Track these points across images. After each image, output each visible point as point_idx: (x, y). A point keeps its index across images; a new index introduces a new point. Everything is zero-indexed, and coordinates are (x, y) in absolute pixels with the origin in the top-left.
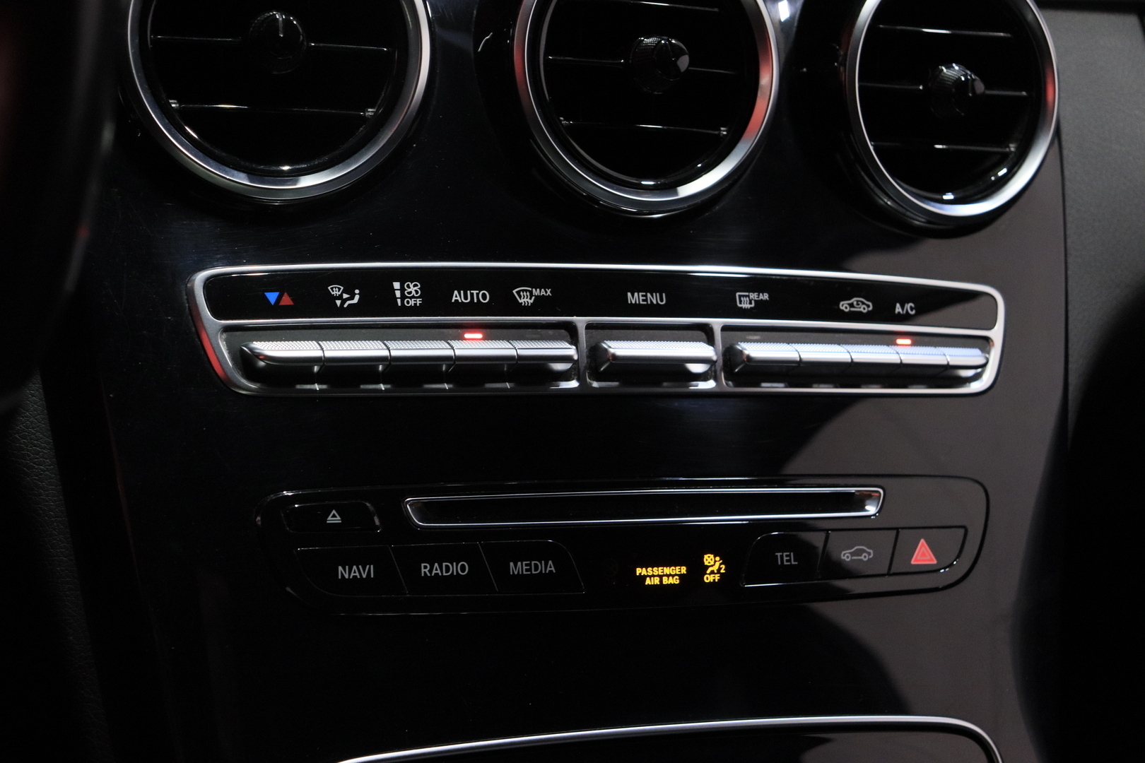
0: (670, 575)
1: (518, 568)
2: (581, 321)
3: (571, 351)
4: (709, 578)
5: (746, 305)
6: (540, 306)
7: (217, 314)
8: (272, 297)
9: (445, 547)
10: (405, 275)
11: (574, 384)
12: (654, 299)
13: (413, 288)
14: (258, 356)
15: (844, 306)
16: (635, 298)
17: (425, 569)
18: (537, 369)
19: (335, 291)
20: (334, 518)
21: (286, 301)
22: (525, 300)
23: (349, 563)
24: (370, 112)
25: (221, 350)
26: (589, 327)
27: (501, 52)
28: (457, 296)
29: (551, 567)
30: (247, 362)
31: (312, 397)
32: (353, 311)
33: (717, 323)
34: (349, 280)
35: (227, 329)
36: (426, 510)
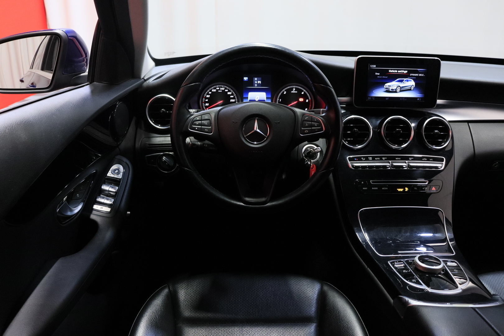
0: (401, 190)
1: (383, 189)
2: (390, 161)
3: (389, 164)
4: (406, 190)
5: (410, 159)
6: (385, 160)
7: (350, 161)
8: (355, 159)
9: (375, 186)
10: (370, 157)
11: (390, 168)
12: (399, 159)
13: (371, 158)
14: (354, 165)
15: (423, 159)
16: (397, 159)
17: (373, 188)
18: (385, 167)
19: (362, 158)
20: (363, 183)
21: (357, 159)
22: (384, 159)
23: (364, 187)
24: (366, 139)
25: (350, 165)
26: (391, 162)
27: (380, 131)
28: (376, 159)
29: (387, 189)
30: (353, 166)
31: (360, 170)
32: (364, 160)
33: (407, 161)
34: (364, 157)
35: (351, 163)
36: (373, 182)
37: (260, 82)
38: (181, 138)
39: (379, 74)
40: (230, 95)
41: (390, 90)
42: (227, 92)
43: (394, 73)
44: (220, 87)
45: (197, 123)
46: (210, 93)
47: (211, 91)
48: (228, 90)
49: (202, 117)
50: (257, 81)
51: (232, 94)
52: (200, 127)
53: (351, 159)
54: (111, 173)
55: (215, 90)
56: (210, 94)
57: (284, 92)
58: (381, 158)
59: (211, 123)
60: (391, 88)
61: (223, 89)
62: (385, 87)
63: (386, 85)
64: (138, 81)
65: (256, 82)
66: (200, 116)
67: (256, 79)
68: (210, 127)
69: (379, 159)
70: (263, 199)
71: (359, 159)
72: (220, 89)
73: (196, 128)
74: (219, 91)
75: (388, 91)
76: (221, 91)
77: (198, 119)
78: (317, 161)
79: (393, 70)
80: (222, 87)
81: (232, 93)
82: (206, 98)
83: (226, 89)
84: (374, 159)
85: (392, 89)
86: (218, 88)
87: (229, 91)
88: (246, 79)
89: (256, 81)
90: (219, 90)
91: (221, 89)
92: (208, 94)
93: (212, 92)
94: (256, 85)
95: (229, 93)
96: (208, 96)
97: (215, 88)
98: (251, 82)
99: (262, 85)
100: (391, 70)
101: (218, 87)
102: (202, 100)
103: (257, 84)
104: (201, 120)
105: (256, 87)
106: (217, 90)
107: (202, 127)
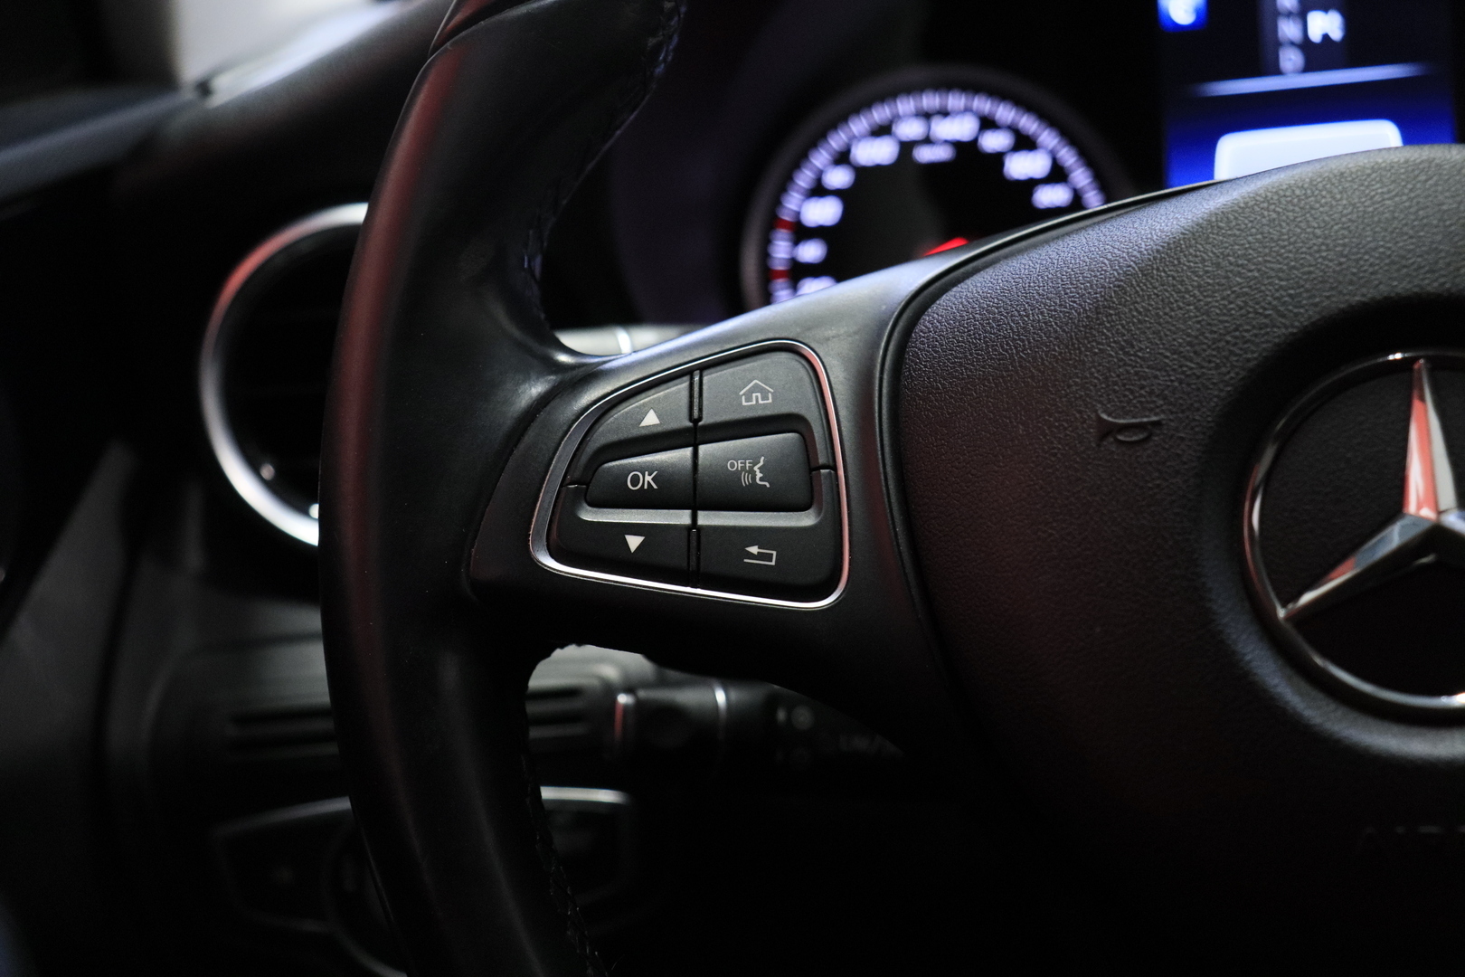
37: (1326, 25)
38: (450, 672)
40: (1031, 184)
42: (1000, 157)
44: (927, 116)
45: (646, 467)
46: (838, 177)
47: (843, 158)
48: (1016, 130)
49: (695, 399)
50: (1304, 23)
51: (1057, 174)
52: (682, 518)
55: (877, 152)
56: (834, 192)
59: (812, 468)
61: (960, 128)
65: (1289, 30)
66: (682, 387)
68: (806, 520)
72: (929, 129)
73: (634, 542)
74: (922, 155)
76: (946, 153)
77: (651, 420)
80: (944, 113)
81: (1054, 159)
82: (801, 233)
83: (987, 123)
86: (910, 129)
87: (1024, 143)
88: (1181, 6)
89: (1289, 14)
90: (927, 141)
91: (942, 129)
92: (819, 191)
93: (862, 173)
94: (1291, 59)
95: (1022, 166)
96: (824, 212)
97: (882, 131)
98: (1235, 34)
99: (1351, 49)
101: (914, 114)
102: (765, 255)
103: (1305, 45)
104: (695, 434)
105: (1292, 75)
106: (906, 147)
107: (706, 519)
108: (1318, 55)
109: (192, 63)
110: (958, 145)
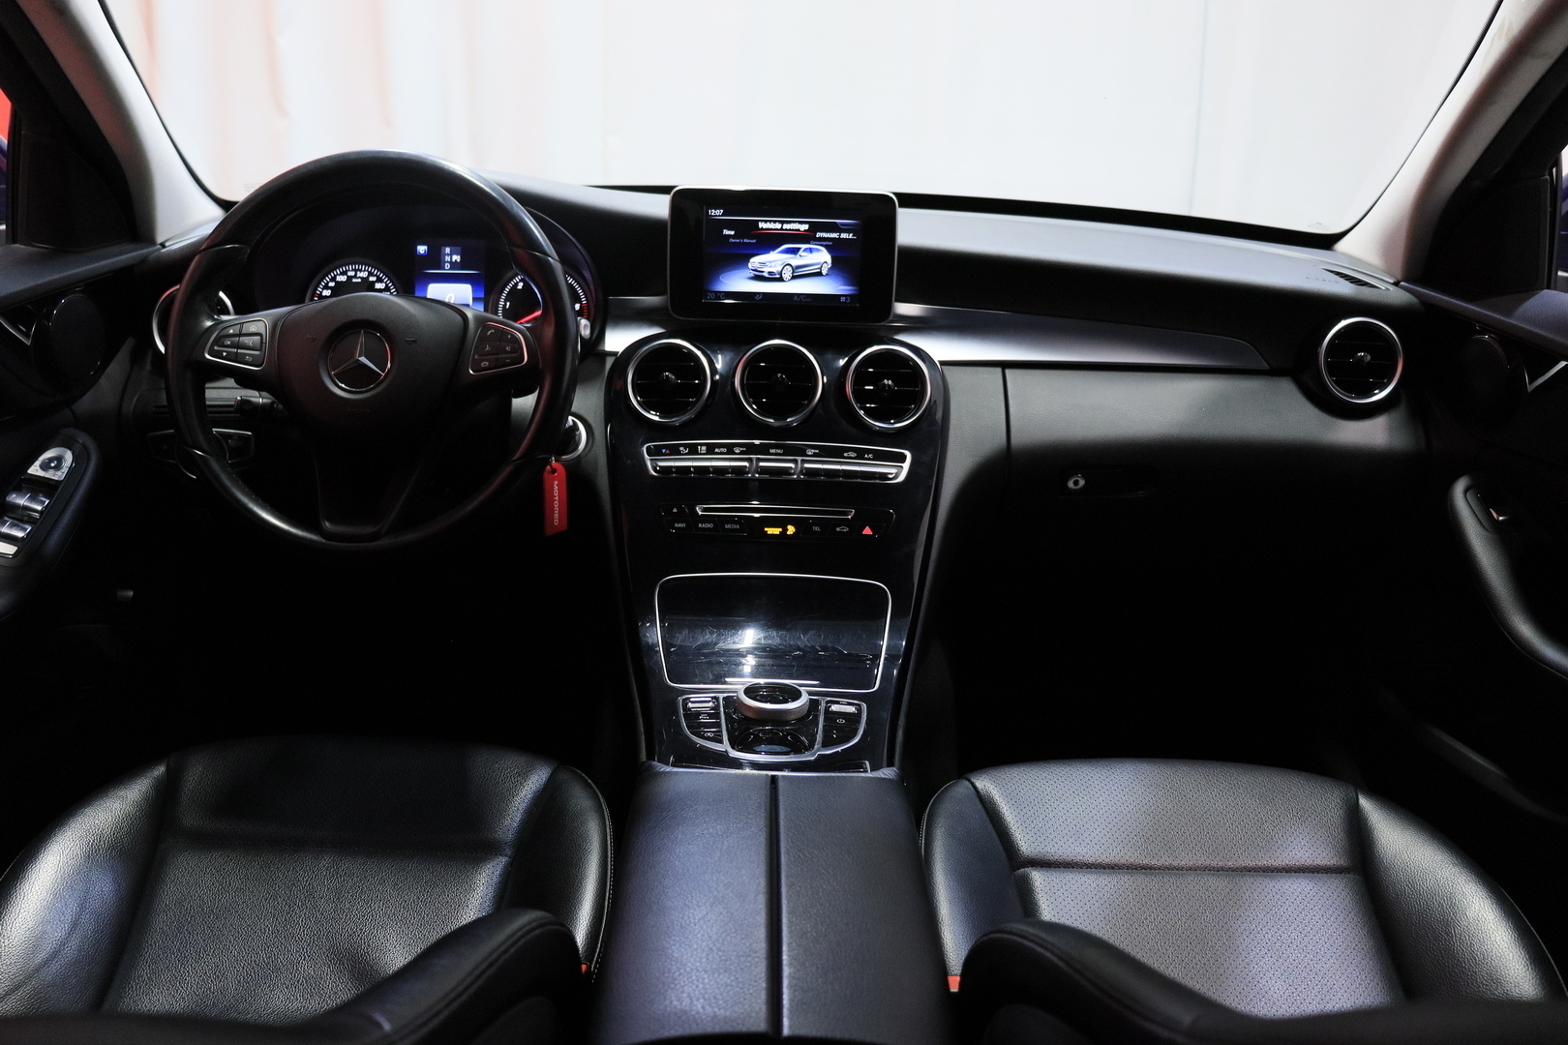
0: (776, 531)
1: (727, 526)
2: (754, 457)
3: (750, 465)
4: (788, 533)
5: (810, 453)
6: (741, 453)
7: (649, 455)
8: (664, 451)
9: (707, 519)
10: (702, 445)
11: (751, 475)
12: (779, 451)
13: (704, 448)
14: (660, 466)
15: (845, 455)
16: (773, 451)
17: (700, 525)
18: (738, 470)
19: (681, 449)
20: (675, 510)
21: (669, 452)
22: (737, 451)
23: (678, 522)
24: (693, 403)
25: (650, 466)
26: (757, 459)
28: (717, 450)
29: (738, 527)
30: (656, 468)
31: (673, 478)
32: (686, 454)
33: (799, 459)
34: (685, 446)
35: (652, 460)
36: (705, 510)
37: (456, 258)
39: (732, 233)
41: (766, 275)
42: (373, 283)
43: (772, 229)
44: (356, 271)
45: (230, 340)
46: (332, 284)
47: (333, 279)
48: (378, 277)
49: (241, 329)
50: (452, 257)
51: (387, 289)
52: (235, 350)
53: (654, 452)
54: (38, 468)
55: (342, 278)
56: (331, 288)
57: (517, 284)
58: (730, 449)
59: (261, 343)
60: (766, 270)
61: (364, 274)
62: (750, 266)
63: (752, 260)
64: (143, 249)
65: (448, 258)
66: (238, 327)
67: (448, 250)
68: (259, 353)
69: (724, 450)
70: (369, 529)
71: (674, 451)
72: (356, 274)
73: (225, 354)
74: (354, 280)
75: (759, 277)
76: (359, 280)
77: (231, 331)
78: (579, 456)
79: (770, 221)
80: (361, 271)
81: (387, 285)
83: (371, 274)
84: (711, 449)
85: (770, 273)
86: (351, 273)
87: (379, 280)
88: (422, 249)
89: (448, 255)
90: (355, 276)
91: (359, 274)
92: (326, 287)
93: (337, 283)
94: (447, 266)
95: (379, 286)
96: (327, 293)
97: (344, 273)
98: (434, 258)
99: (462, 265)
100: (766, 221)
101: (353, 270)
103: (451, 262)
104: (240, 335)
105: (447, 269)
106: (350, 278)
107: (239, 351)
108: (454, 265)
109: (160, 239)
110: (362, 278)
